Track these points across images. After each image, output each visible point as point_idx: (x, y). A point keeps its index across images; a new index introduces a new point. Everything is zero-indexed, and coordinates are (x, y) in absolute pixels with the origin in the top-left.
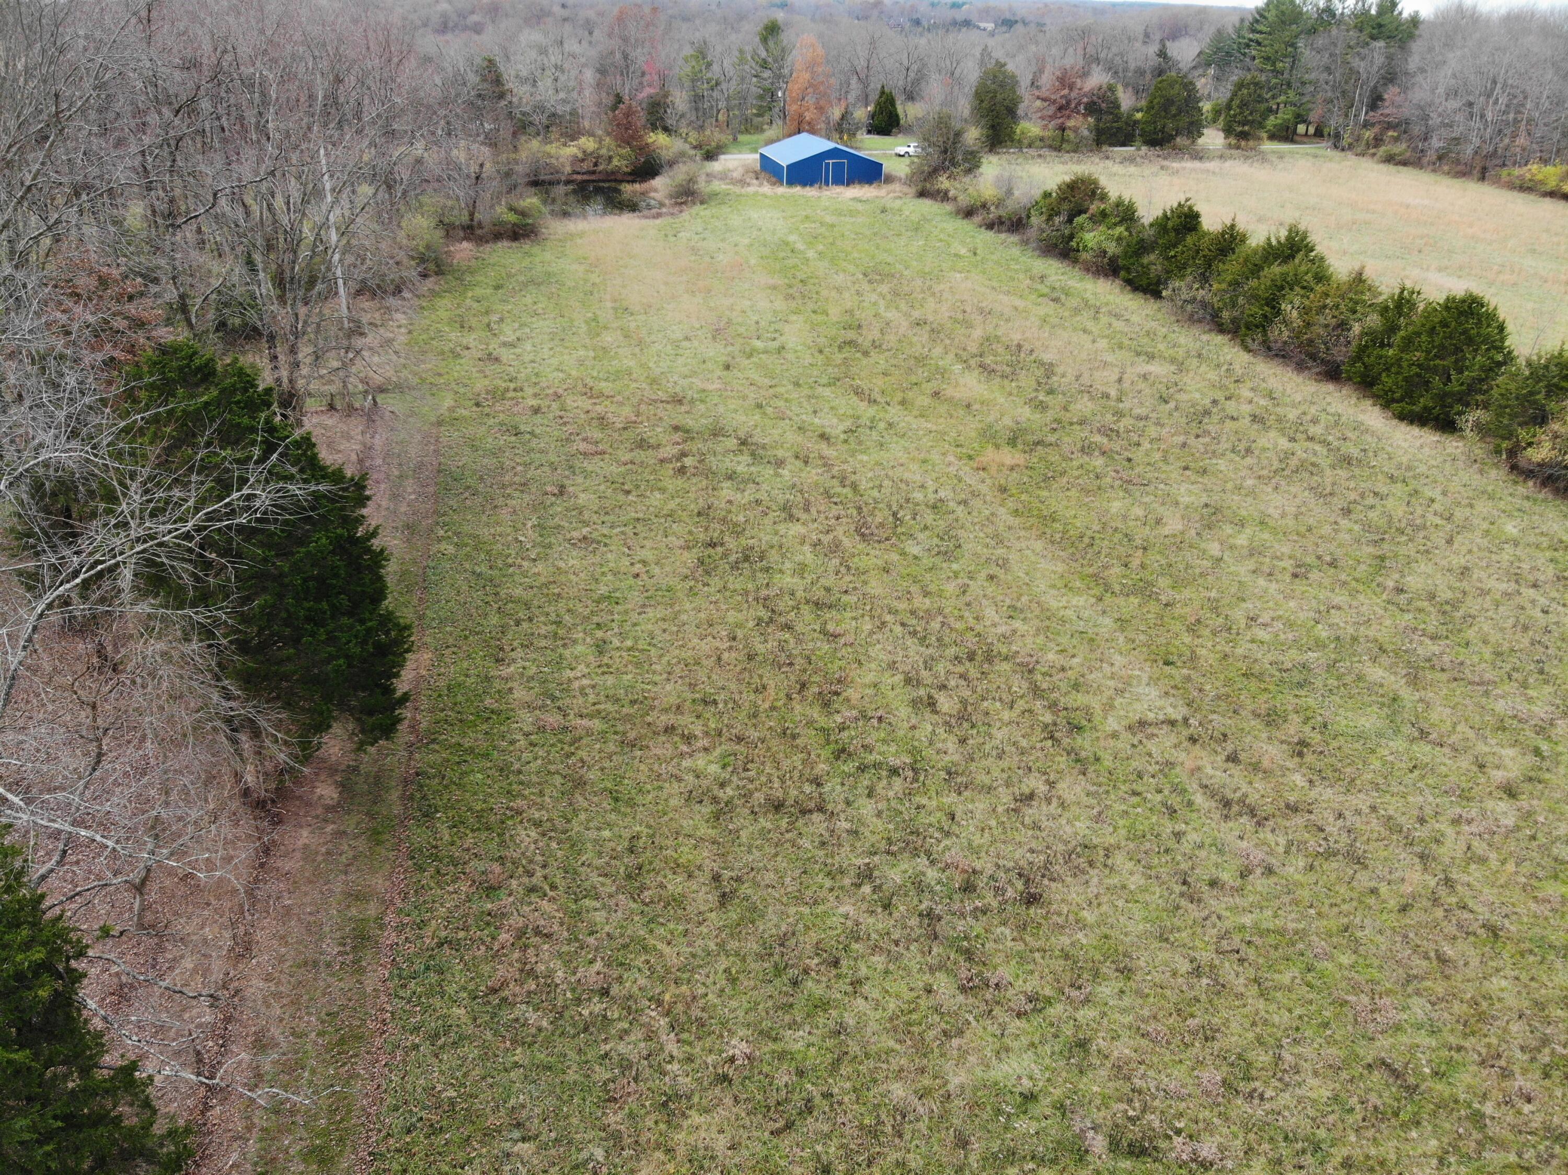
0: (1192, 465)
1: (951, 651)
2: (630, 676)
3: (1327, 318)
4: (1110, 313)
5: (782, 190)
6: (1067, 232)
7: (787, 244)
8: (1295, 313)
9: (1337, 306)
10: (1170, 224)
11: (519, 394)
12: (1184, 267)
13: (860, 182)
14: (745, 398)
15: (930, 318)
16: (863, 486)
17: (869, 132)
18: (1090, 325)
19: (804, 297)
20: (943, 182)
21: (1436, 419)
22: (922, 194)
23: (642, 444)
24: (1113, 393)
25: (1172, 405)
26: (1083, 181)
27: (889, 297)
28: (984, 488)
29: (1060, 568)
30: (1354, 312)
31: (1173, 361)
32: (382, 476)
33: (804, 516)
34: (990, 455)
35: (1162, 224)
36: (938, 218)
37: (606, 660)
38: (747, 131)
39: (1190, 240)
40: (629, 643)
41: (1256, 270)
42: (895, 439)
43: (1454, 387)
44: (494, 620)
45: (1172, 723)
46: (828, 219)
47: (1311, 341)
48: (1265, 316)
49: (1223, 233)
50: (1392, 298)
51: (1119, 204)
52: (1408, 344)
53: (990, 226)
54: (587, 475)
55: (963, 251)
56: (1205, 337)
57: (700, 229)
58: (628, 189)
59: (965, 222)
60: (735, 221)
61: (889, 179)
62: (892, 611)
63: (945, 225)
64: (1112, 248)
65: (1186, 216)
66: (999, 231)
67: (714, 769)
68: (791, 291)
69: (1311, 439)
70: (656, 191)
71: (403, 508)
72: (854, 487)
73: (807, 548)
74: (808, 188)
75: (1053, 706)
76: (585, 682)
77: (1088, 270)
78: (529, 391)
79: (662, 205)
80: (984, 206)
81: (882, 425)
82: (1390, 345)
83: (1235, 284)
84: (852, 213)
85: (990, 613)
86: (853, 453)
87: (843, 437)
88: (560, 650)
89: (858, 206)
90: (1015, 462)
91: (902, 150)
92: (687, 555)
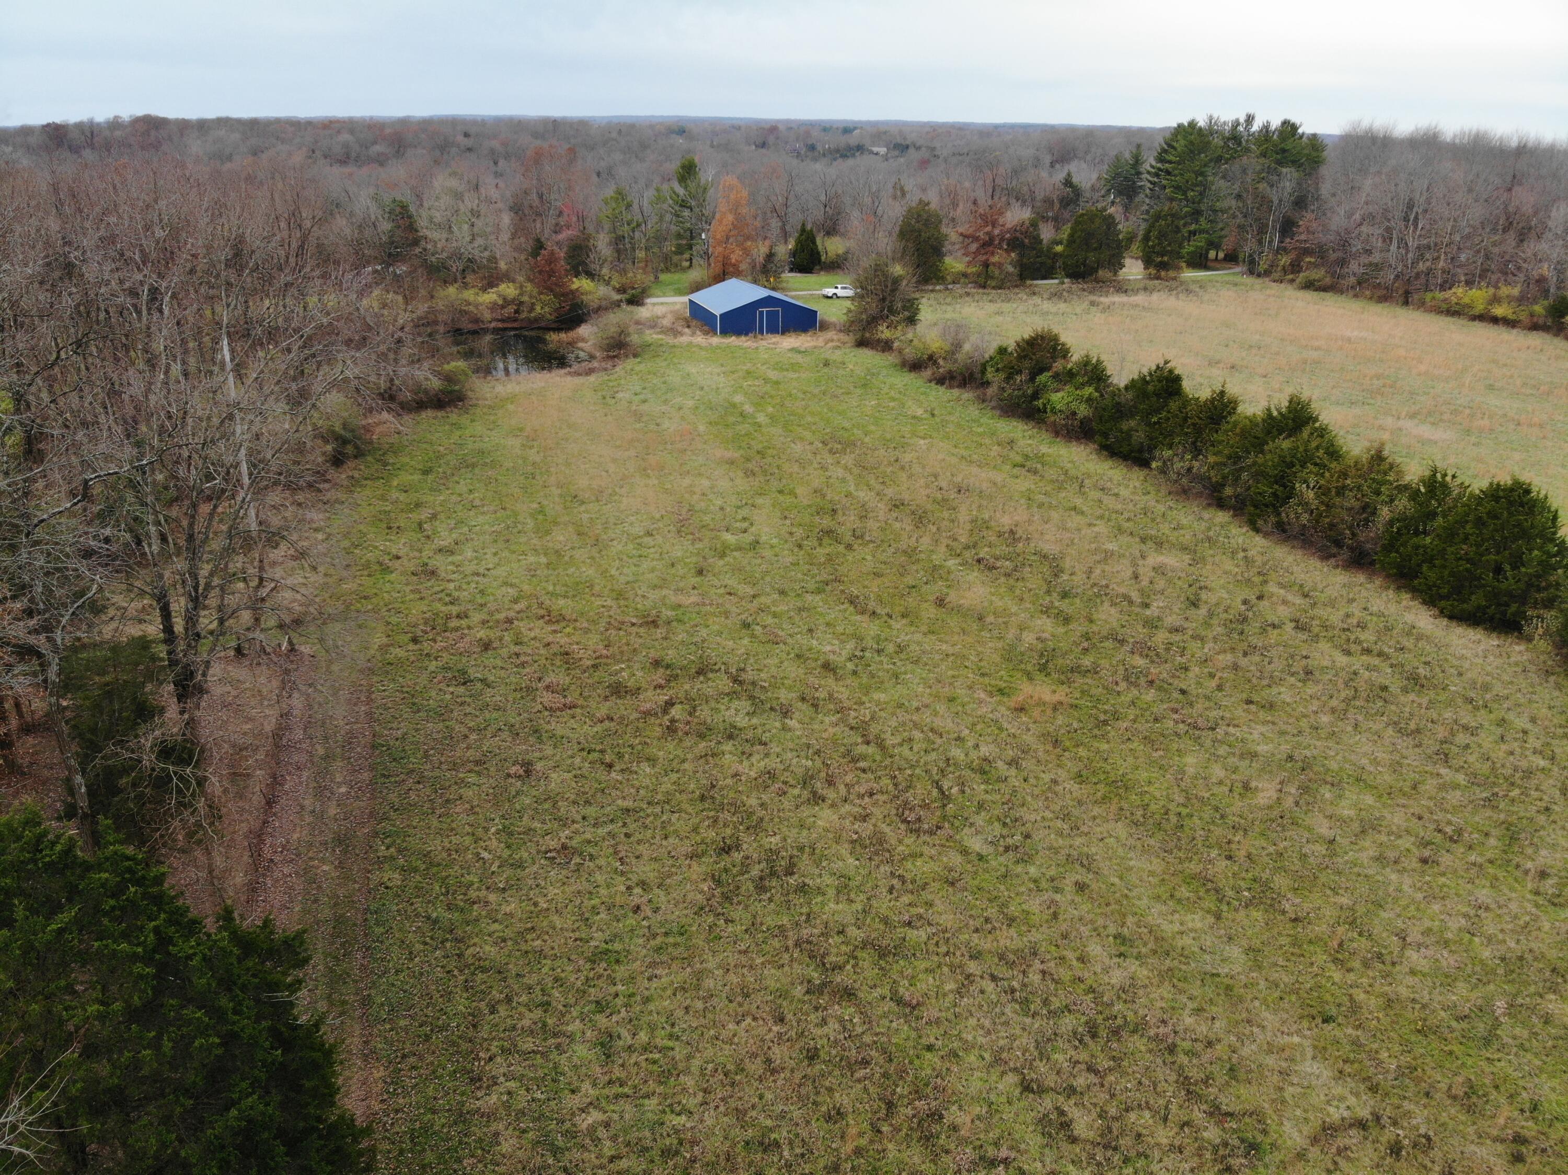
0: (1256, 698)
1: (1068, 1023)
2: (654, 1101)
3: (1350, 501)
4: (1095, 486)
5: (716, 340)
6: (1030, 392)
7: (734, 406)
8: (1311, 494)
9: (1359, 488)
10: (1150, 388)
11: (464, 623)
12: (1171, 434)
13: (795, 331)
14: (727, 614)
15: (906, 496)
16: (889, 740)
17: (791, 270)
18: (1078, 501)
19: (765, 472)
20: (884, 332)
21: (1492, 619)
22: (862, 343)
23: (618, 690)
24: (1135, 596)
25: (1203, 611)
26: (1042, 338)
27: (856, 471)
28: (1029, 738)
29: (1157, 865)
30: (1378, 493)
31: (1184, 549)
32: (302, 758)
33: (831, 794)
34: (1026, 690)
35: (1139, 386)
36: (884, 372)
37: (618, 1073)
38: (668, 270)
39: (1174, 405)
40: (643, 1037)
41: (1259, 445)
42: (909, 667)
43: (1509, 583)
44: (461, 1003)
45: (1363, 1124)
46: (773, 375)
47: (1332, 526)
48: (1275, 494)
49: (1213, 400)
50: (1423, 481)
51: (1086, 362)
52: (1450, 535)
53: (940, 381)
54: (557, 741)
55: (920, 412)
56: (1206, 515)
57: (638, 389)
59: (913, 375)
60: (674, 377)
61: (824, 326)
62: (976, 956)
63: (892, 380)
64: (1083, 411)
65: (1167, 379)
66: (951, 387)
68: (750, 466)
69: (1368, 651)
70: (583, 340)
71: (333, 811)
72: (881, 746)
73: (844, 850)
74: (743, 338)
75: (1217, 1113)
76: (595, 1116)
77: (1057, 434)
78: (476, 617)
79: (592, 357)
80: (931, 357)
81: (891, 648)
82: (1425, 533)
83: (1235, 458)
84: (794, 367)
85: (1095, 949)
86: (867, 690)
87: (850, 666)
88: (554, 1056)
89: (799, 358)
90: (1056, 698)
91: (830, 291)
92: (698, 869)
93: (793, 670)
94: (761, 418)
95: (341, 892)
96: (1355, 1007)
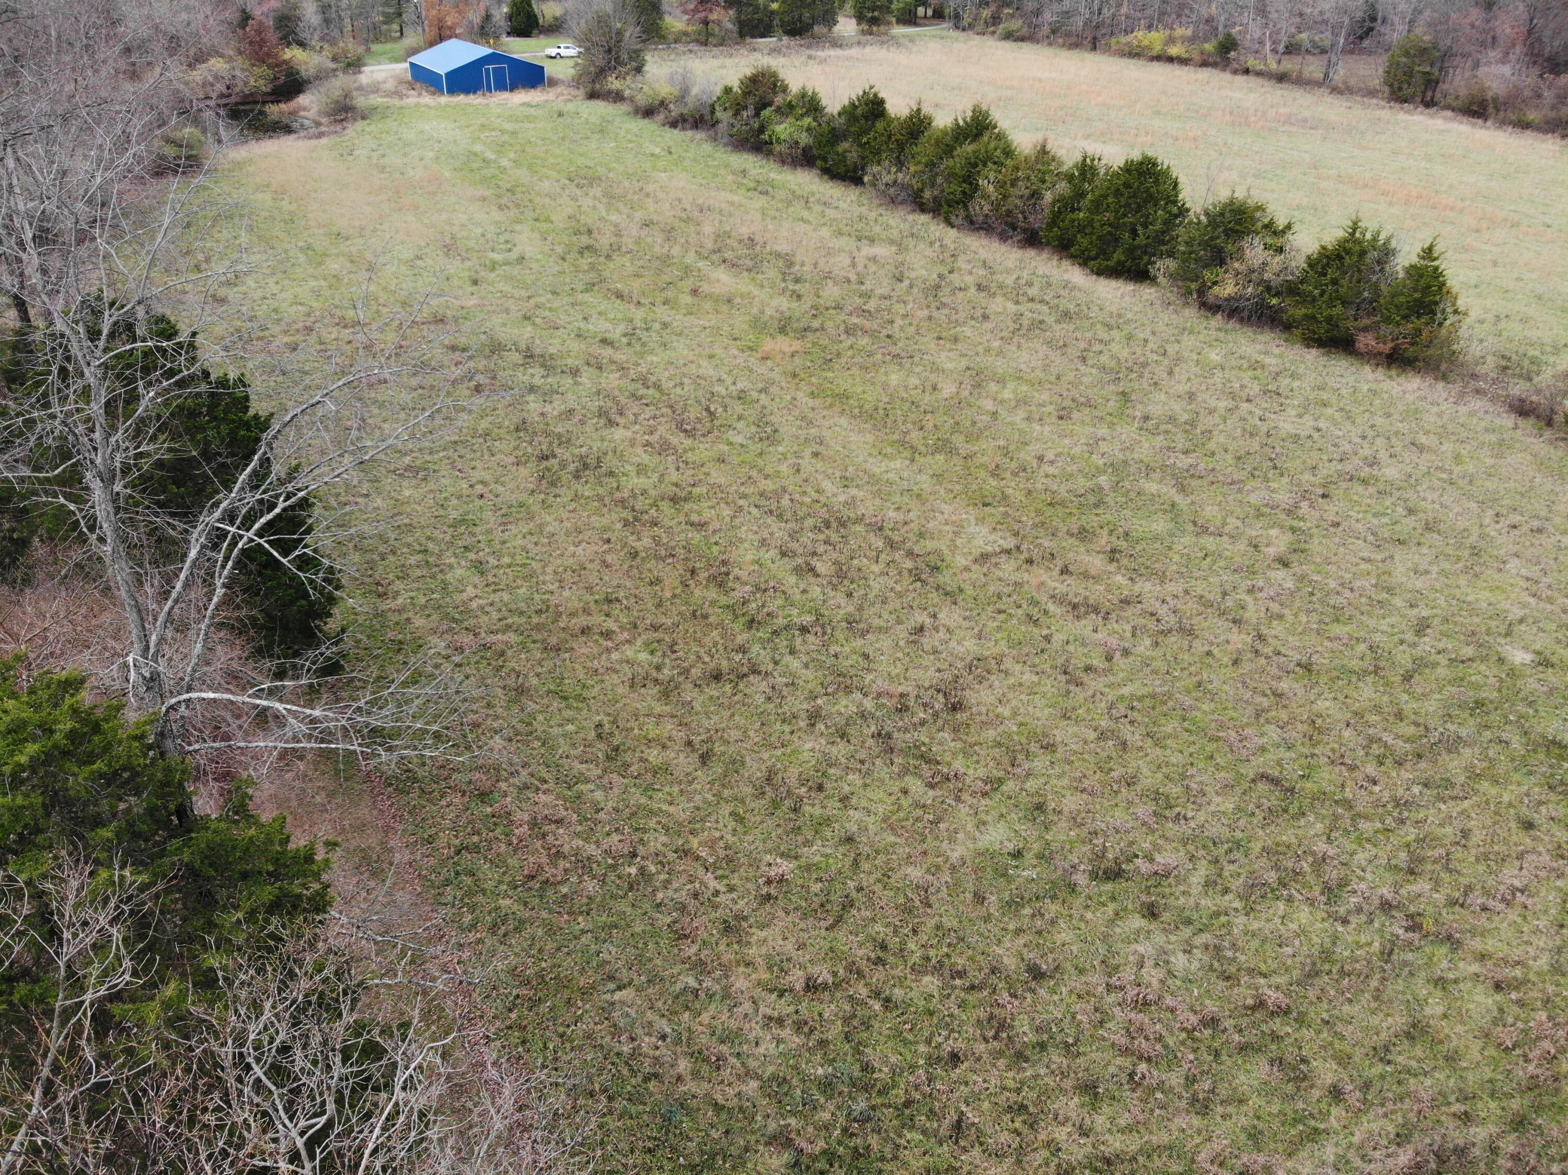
0: (944, 335)
1: (809, 522)
2: (524, 590)
3: (1022, 189)
4: (818, 201)
5: (445, 99)
6: (756, 125)
7: (475, 154)
8: (991, 188)
9: (1028, 178)
10: (859, 111)
12: (878, 152)
13: (524, 87)
14: (508, 311)
15: (654, 217)
16: (666, 385)
17: (509, 34)
18: (805, 214)
19: (518, 206)
20: (613, 83)
21: (1129, 271)
22: (593, 96)
24: (853, 277)
25: (906, 283)
26: (763, 75)
27: (605, 200)
28: (774, 375)
29: (870, 438)
30: (1044, 182)
31: (892, 242)
33: (621, 420)
34: (768, 345)
35: (850, 112)
36: (618, 119)
37: (491, 579)
38: (377, 40)
39: (880, 125)
40: (507, 560)
41: (949, 150)
42: (675, 338)
43: (1141, 240)
45: (1008, 552)
46: (508, 126)
47: (1009, 212)
48: (964, 193)
49: (911, 117)
50: (1076, 166)
51: (803, 95)
52: (1097, 206)
53: (674, 124)
55: (657, 151)
56: (911, 217)
57: (374, 146)
58: (274, 110)
59: (646, 121)
60: (409, 135)
61: (553, 83)
62: (743, 496)
63: (628, 126)
64: (804, 139)
65: (873, 103)
66: (684, 129)
67: (643, 656)
68: (502, 201)
69: (1032, 300)
70: (305, 109)
72: (658, 387)
73: (639, 450)
74: (472, 96)
75: (910, 554)
76: (481, 601)
77: (783, 162)
79: (318, 124)
80: (662, 103)
81: (657, 326)
82: (1079, 210)
83: (931, 165)
84: (528, 118)
85: (826, 485)
86: (641, 355)
87: (624, 340)
89: (532, 111)
90: (793, 349)
91: (553, 52)
92: (523, 471)
93: (574, 345)
94: (504, 162)
96: (1005, 497)
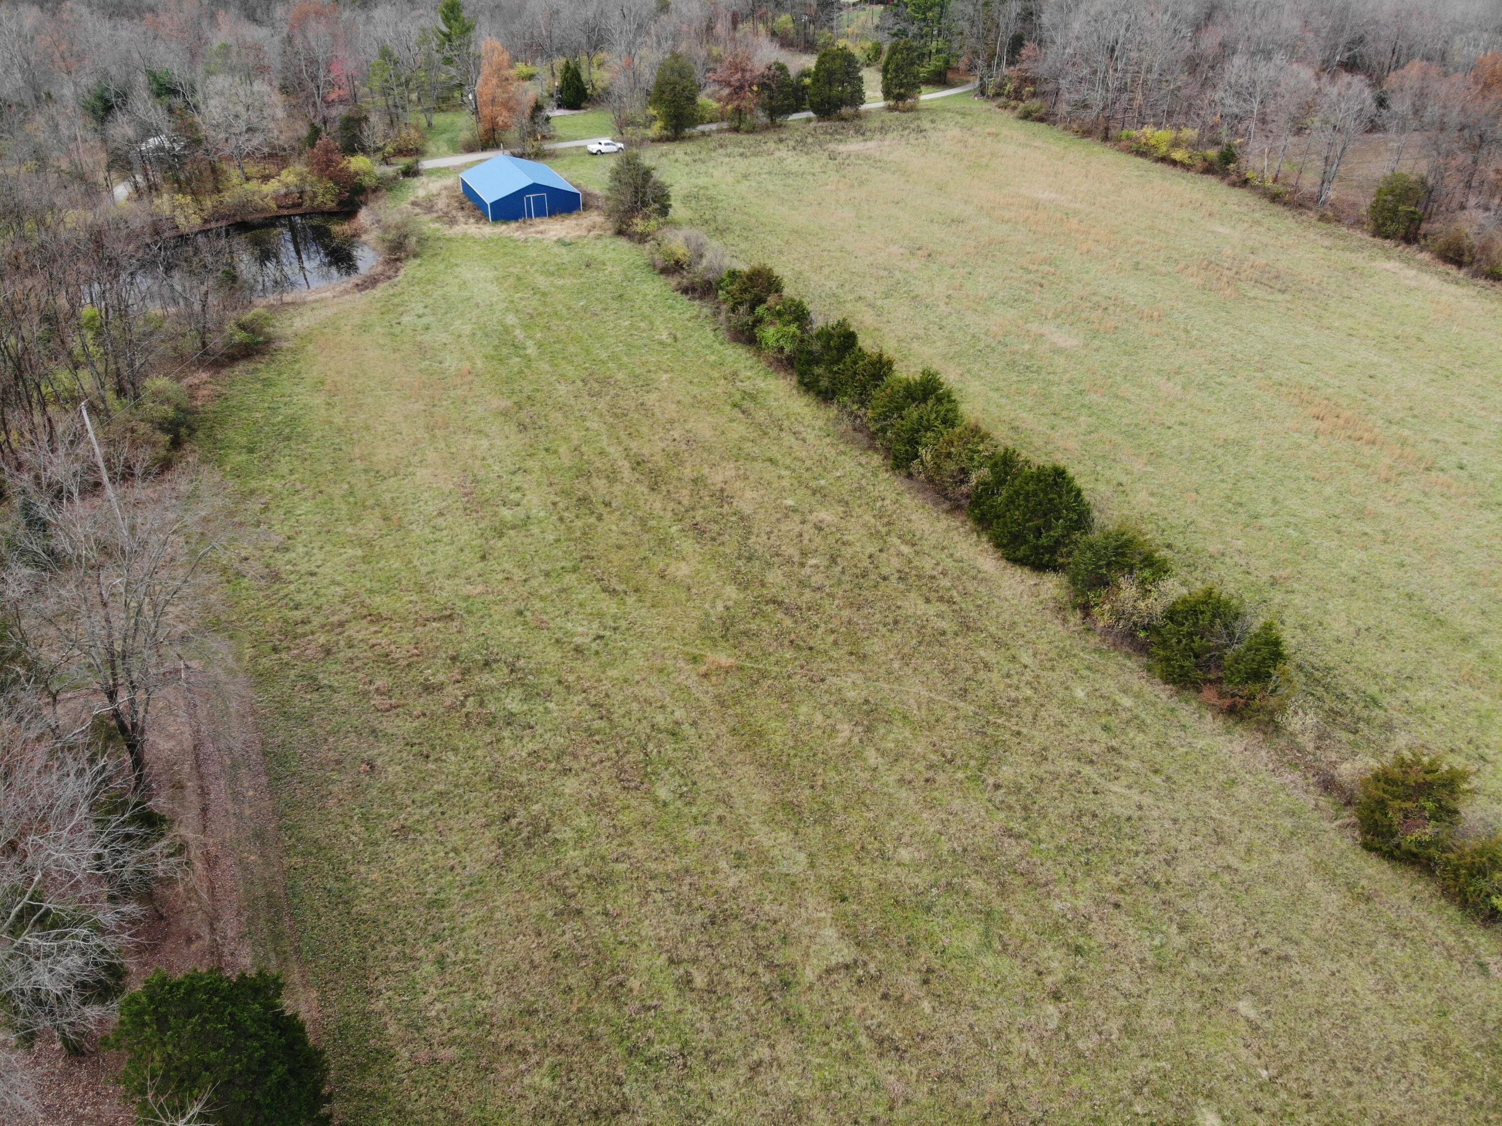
0: (856, 650)
1: (700, 917)
2: (469, 994)
3: (953, 465)
4: (790, 430)
5: (489, 231)
6: (750, 323)
7: (507, 331)
8: (929, 456)
9: (960, 455)
10: (833, 340)
11: (307, 628)
12: (845, 384)
13: (561, 212)
14: (505, 601)
15: (647, 451)
17: (559, 107)
18: (775, 449)
19: (534, 425)
20: (639, 223)
21: (1035, 560)
22: (620, 233)
23: (428, 688)
24: (797, 556)
25: (839, 568)
27: (609, 419)
28: (708, 702)
29: (768, 797)
30: (972, 460)
31: (841, 500)
32: (216, 768)
33: (573, 766)
34: (711, 656)
35: (826, 337)
36: (638, 275)
37: (448, 979)
39: (849, 357)
40: (461, 954)
41: (900, 407)
42: (635, 642)
43: (1044, 541)
44: (354, 945)
45: (847, 966)
46: (539, 281)
48: (907, 453)
49: (874, 358)
51: (795, 303)
53: (685, 291)
54: (390, 738)
55: (665, 335)
57: (420, 308)
59: (662, 280)
60: (453, 289)
61: (587, 205)
62: (653, 877)
63: (644, 288)
64: (788, 347)
65: (846, 334)
66: (693, 299)
67: (546, 1083)
68: (522, 417)
69: (941, 598)
70: (366, 231)
71: (248, 812)
73: (581, 809)
74: (514, 225)
75: (771, 966)
76: (439, 1006)
77: (770, 365)
78: (316, 621)
80: (677, 263)
81: (624, 625)
82: (997, 496)
84: (560, 269)
85: (723, 864)
86: (604, 668)
87: (594, 646)
88: (412, 972)
89: (564, 256)
90: (730, 661)
91: (594, 147)
92: (489, 835)
93: (553, 655)
94: (531, 348)
95: (266, 875)
96: (860, 890)
